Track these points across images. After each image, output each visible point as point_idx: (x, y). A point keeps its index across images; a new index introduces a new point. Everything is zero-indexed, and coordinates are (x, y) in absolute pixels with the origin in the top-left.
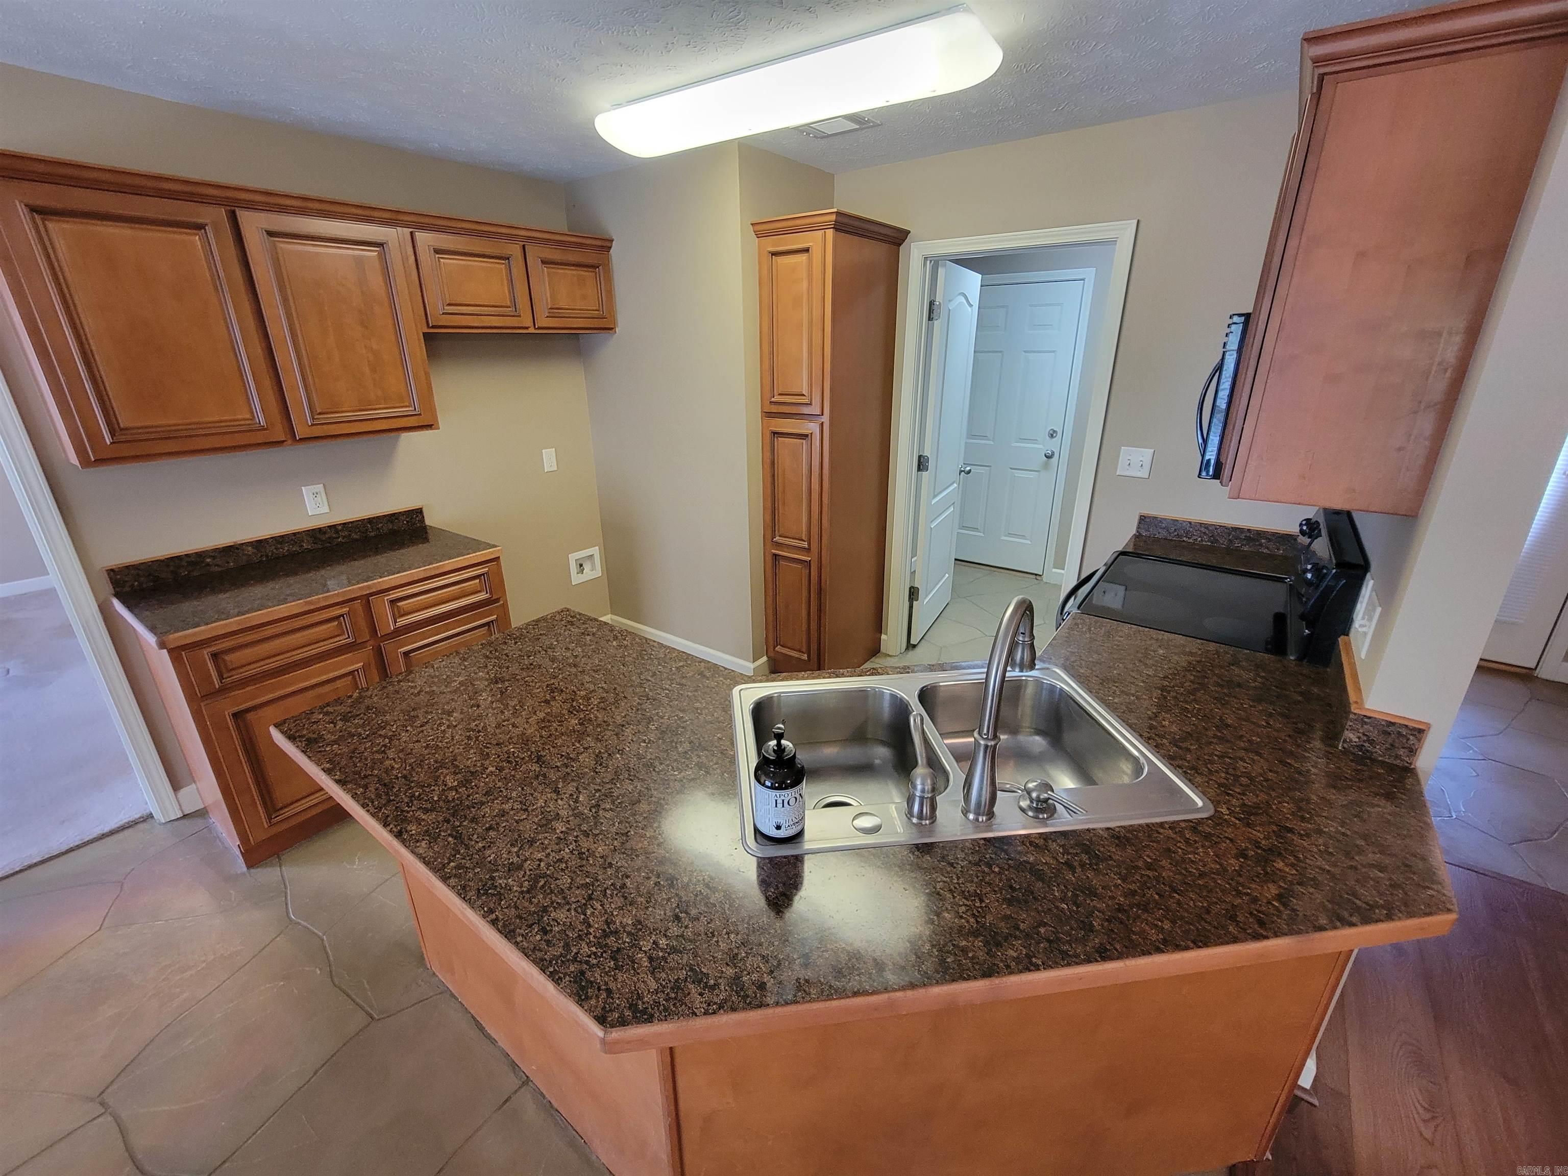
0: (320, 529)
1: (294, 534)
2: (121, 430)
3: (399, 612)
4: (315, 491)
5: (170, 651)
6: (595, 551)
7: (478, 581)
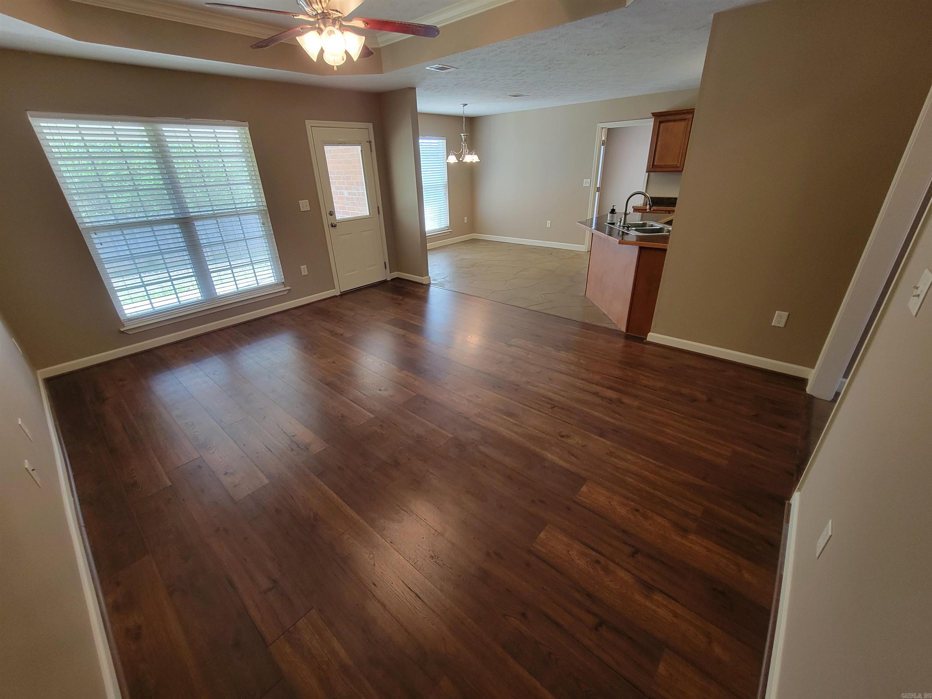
2: (655, 165)
5: (634, 209)
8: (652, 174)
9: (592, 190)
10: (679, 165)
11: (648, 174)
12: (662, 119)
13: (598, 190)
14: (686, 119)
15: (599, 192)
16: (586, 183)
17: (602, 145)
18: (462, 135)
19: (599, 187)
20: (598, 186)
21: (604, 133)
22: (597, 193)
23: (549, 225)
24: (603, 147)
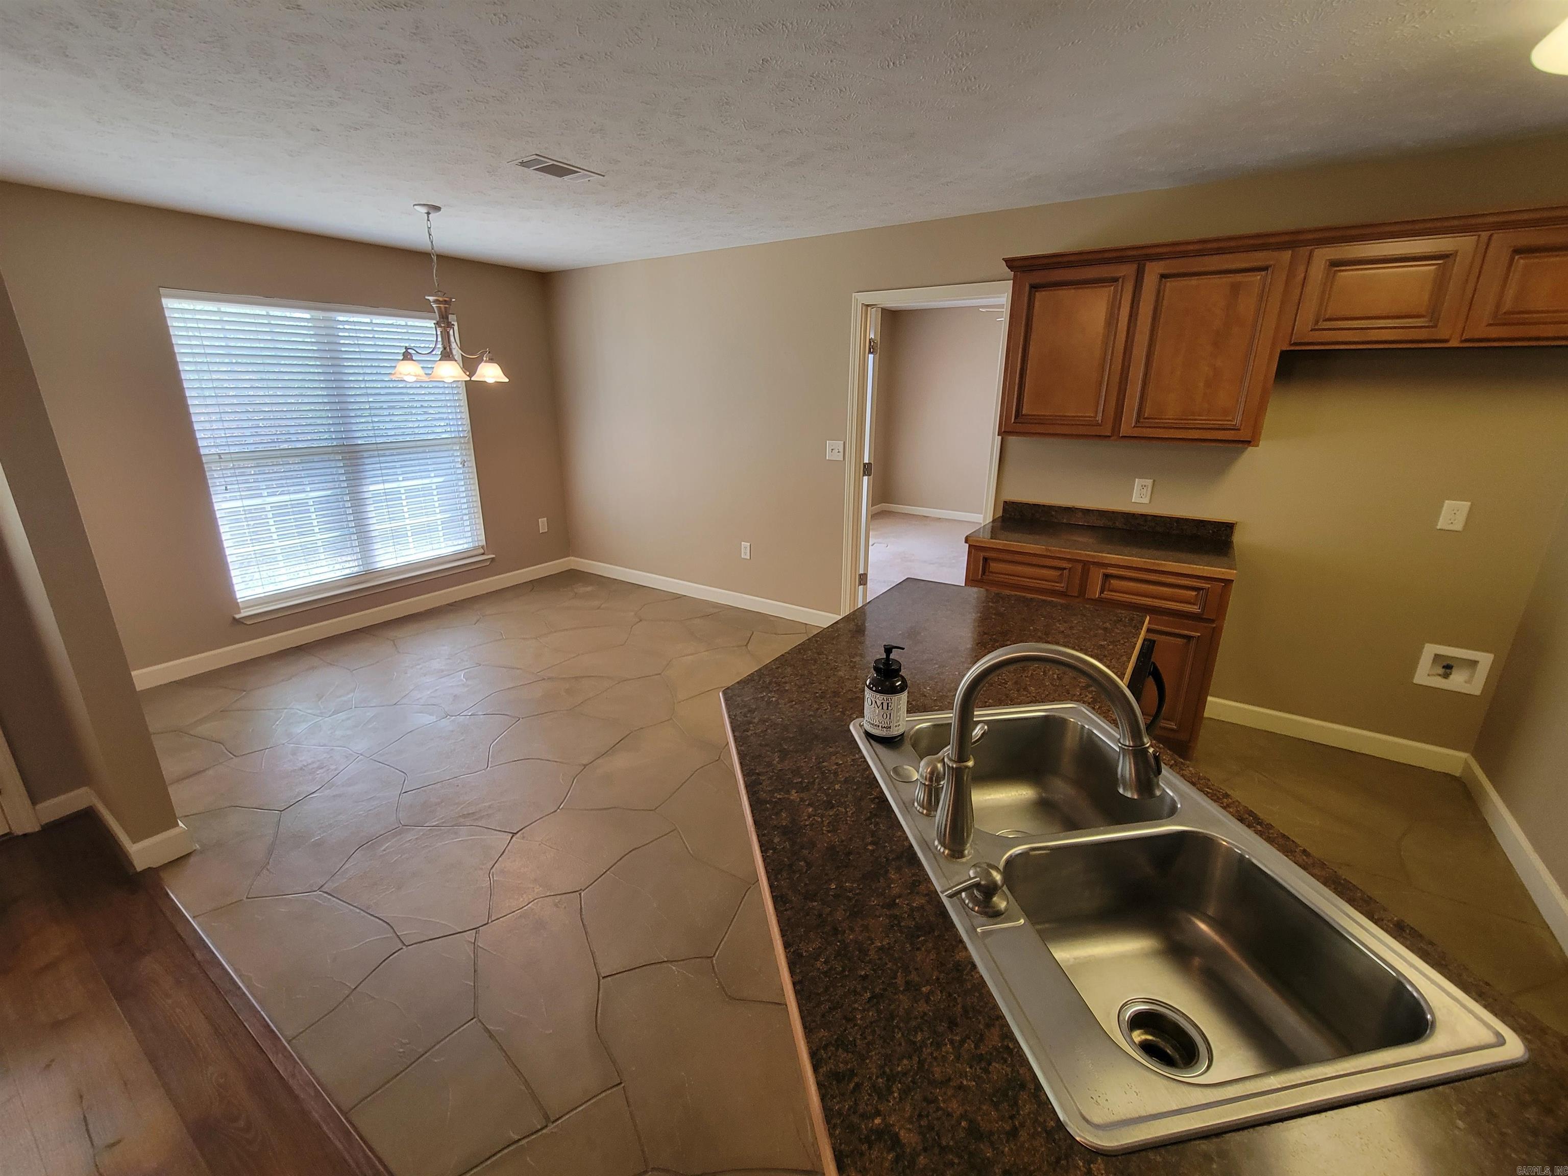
0: (1134, 514)
1: (1113, 512)
2: (1023, 415)
3: (1109, 587)
4: (1144, 484)
5: (970, 546)
6: (1485, 660)
7: (1194, 593)
8: (1012, 439)
9: (851, 470)
10: (1099, 418)
11: (1002, 439)
12: (1038, 277)
13: (867, 469)
14: (1115, 280)
15: (869, 475)
16: (833, 450)
17: (870, 352)
18: (431, 298)
19: (870, 464)
20: (866, 461)
21: (874, 318)
22: (866, 478)
23: (745, 553)
24: (871, 356)
